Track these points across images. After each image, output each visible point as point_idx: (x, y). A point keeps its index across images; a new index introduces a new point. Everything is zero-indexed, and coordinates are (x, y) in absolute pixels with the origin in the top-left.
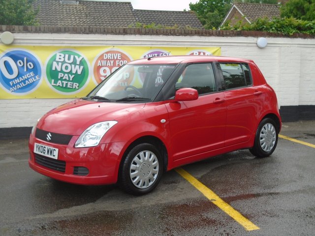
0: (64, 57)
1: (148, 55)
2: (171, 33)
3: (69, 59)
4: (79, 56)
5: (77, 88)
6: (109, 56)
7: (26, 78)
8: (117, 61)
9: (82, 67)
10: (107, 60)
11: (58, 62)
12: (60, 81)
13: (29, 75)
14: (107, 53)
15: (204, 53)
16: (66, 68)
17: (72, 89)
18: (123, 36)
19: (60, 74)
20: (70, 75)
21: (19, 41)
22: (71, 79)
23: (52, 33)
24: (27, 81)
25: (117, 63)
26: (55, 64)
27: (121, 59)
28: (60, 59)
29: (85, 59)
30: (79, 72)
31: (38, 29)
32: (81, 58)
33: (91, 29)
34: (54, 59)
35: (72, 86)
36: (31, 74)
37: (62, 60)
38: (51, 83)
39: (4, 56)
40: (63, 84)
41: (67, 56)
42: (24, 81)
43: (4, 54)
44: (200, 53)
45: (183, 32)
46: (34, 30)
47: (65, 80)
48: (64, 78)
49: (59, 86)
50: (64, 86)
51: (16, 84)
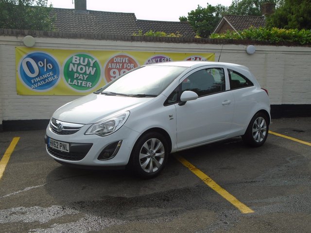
0: (79, 60)
1: (152, 59)
2: (172, 41)
3: (84, 62)
4: (92, 59)
5: (90, 86)
6: (118, 60)
7: (46, 77)
9: (95, 69)
10: (117, 63)
11: (74, 64)
12: (75, 81)
13: (48, 75)
14: (117, 57)
15: (200, 59)
16: (81, 69)
17: (86, 88)
18: (131, 42)
19: (76, 74)
20: (84, 76)
21: (40, 45)
22: (85, 79)
23: (69, 38)
24: (46, 80)
25: (125, 66)
26: (71, 65)
27: (129, 63)
28: (76, 61)
29: (98, 61)
30: (92, 73)
31: (57, 34)
32: (94, 61)
33: (103, 36)
34: (70, 61)
35: (86, 85)
36: (51, 74)
37: (78, 62)
38: (68, 82)
40: (78, 83)
41: (82, 59)
42: (44, 80)
43: (25, 56)
44: (196, 58)
45: (182, 40)
46: (53, 35)
47: (80, 79)
49: (75, 84)
50: (79, 84)
51: (37, 82)
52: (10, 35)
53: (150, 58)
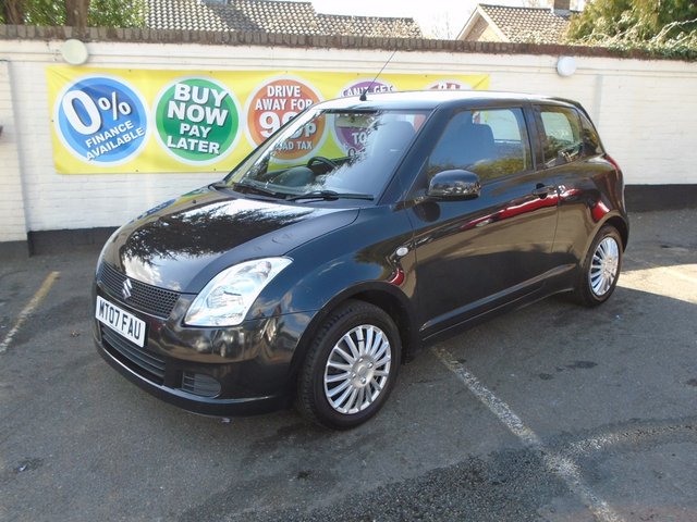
0: (190, 92)
1: (352, 89)
2: (396, 46)
3: (200, 95)
4: (220, 90)
5: (217, 152)
6: (278, 90)
7: (118, 133)
8: (293, 101)
9: (225, 112)
10: (274, 97)
11: (178, 102)
13: (122, 128)
14: (274, 84)
15: (458, 87)
16: (195, 113)
17: (208, 155)
18: (304, 50)
19: (183, 125)
20: (202, 128)
21: (104, 59)
22: (205, 136)
23: (164, 43)
24: (119, 139)
25: (293, 105)
26: (172, 105)
27: (301, 97)
28: (182, 95)
29: (232, 95)
30: (220, 122)
31: (137, 35)
32: (223, 94)
33: (241, 36)
34: (170, 96)
35: (208, 148)
36: (127, 126)
37: (187, 98)
38: (166, 143)
39: (71, 90)
40: (189, 144)
41: (196, 89)
42: (114, 139)
43: (72, 85)
44: (449, 86)
45: (420, 45)
46: (128, 37)
47: (194, 136)
48: (190, 134)
49: (182, 148)
50: (192, 148)
51: (98, 145)
52: (31, 39)
53: (347, 87)
